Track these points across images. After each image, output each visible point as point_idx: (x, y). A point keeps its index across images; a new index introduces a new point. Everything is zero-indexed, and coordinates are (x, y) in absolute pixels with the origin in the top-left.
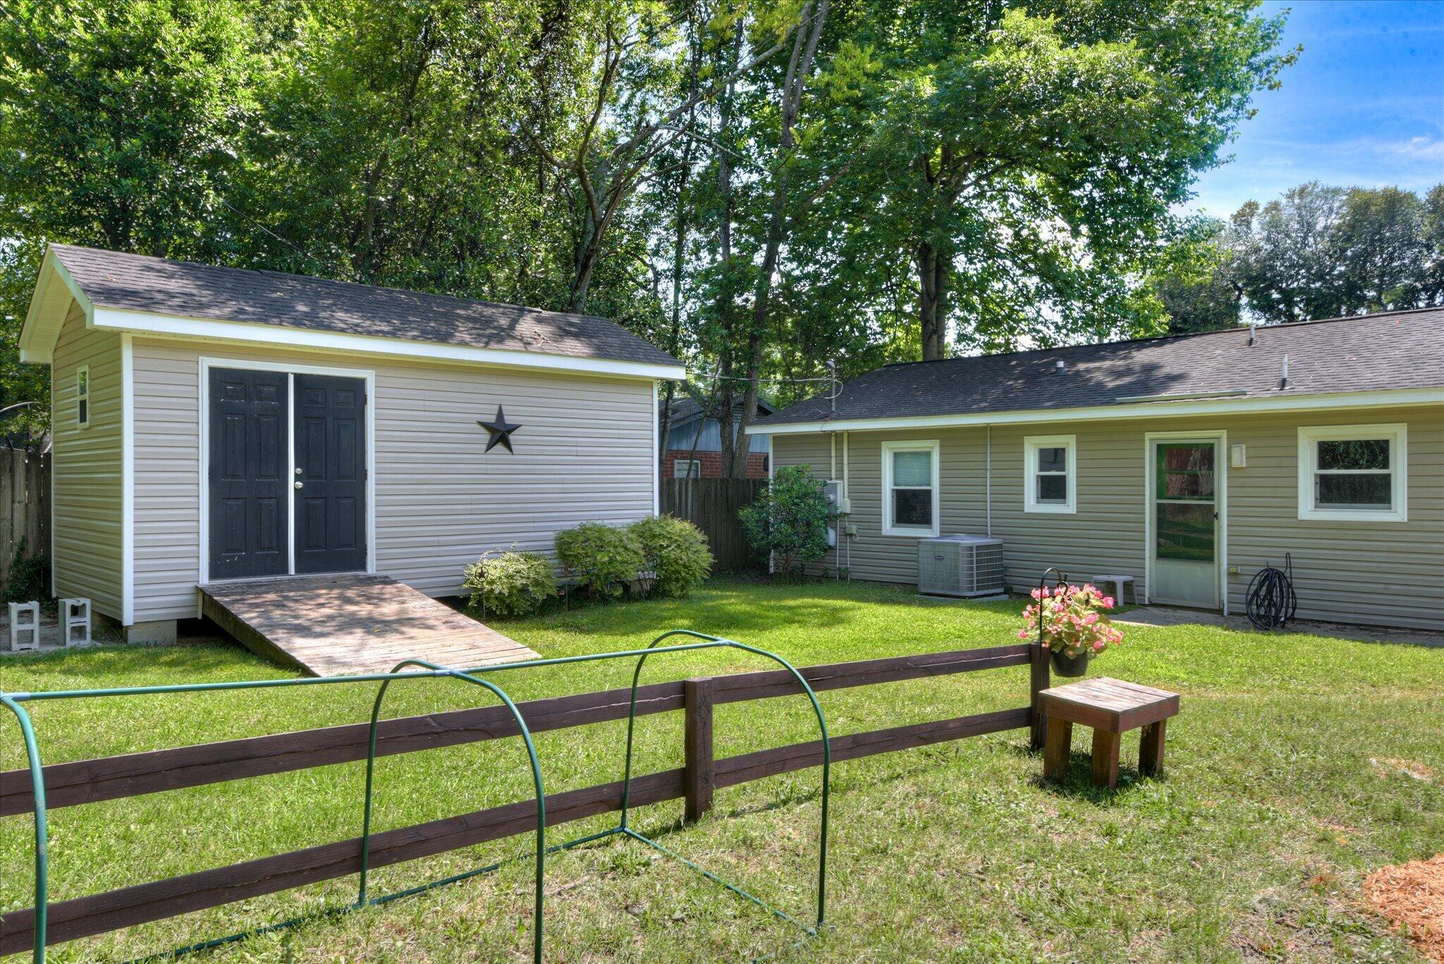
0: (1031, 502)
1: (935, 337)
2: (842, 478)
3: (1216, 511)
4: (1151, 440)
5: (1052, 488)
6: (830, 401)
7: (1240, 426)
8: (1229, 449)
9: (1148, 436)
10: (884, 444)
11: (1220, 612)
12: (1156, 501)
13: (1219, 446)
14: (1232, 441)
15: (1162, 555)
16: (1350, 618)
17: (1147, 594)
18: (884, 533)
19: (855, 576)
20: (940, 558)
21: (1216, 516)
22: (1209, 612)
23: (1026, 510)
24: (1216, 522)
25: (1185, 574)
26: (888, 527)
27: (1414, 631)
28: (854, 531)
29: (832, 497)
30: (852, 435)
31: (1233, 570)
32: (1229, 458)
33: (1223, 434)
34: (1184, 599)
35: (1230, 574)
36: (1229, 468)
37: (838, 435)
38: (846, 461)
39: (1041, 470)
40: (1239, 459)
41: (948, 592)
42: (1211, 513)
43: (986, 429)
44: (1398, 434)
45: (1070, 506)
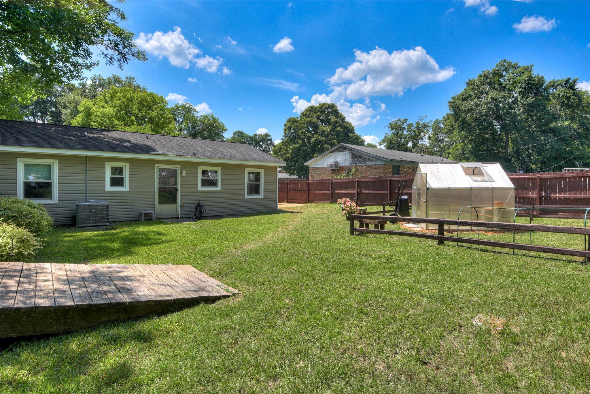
0: (108, 188)
3: (177, 188)
4: (157, 167)
5: (117, 182)
7: (184, 165)
8: (181, 171)
9: (156, 165)
10: (19, 159)
11: (178, 218)
12: (158, 186)
13: (178, 170)
14: (182, 169)
15: (160, 202)
17: (155, 216)
20: (93, 211)
21: (178, 190)
22: (175, 219)
23: (106, 190)
24: (177, 192)
25: (167, 209)
31: (182, 205)
32: (181, 173)
33: (179, 166)
34: (167, 216)
35: (181, 206)
36: (181, 176)
39: (111, 175)
40: (184, 174)
41: (98, 224)
42: (176, 190)
43: (86, 157)
44: (219, 169)
45: (126, 188)
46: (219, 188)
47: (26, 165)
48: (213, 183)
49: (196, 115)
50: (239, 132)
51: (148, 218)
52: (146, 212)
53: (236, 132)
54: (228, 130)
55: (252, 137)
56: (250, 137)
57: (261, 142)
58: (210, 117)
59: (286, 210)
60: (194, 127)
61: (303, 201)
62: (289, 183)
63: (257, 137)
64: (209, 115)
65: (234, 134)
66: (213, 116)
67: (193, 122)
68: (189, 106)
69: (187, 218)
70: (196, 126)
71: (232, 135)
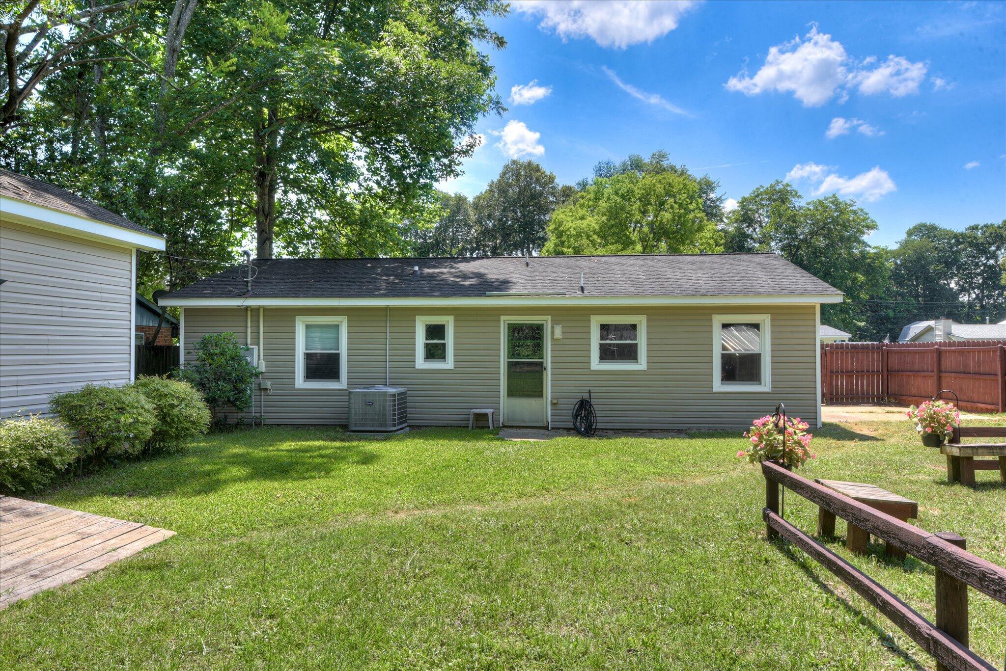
0: (421, 362)
1: (268, 243)
2: (258, 344)
3: (544, 365)
4: (504, 321)
5: (434, 352)
6: (247, 282)
7: (560, 314)
8: (552, 327)
9: (503, 318)
10: (297, 318)
11: (546, 428)
12: (507, 360)
13: (547, 326)
14: (554, 322)
15: (511, 393)
16: (618, 426)
17: (501, 420)
18: (297, 386)
19: (268, 421)
20: (370, 404)
21: (545, 369)
22: (542, 429)
23: (416, 367)
24: (544, 372)
25: (526, 407)
26: (300, 381)
27: (650, 430)
28: (269, 387)
29: (249, 359)
30: (267, 310)
31: (555, 401)
32: (553, 333)
33: (549, 318)
34: (524, 421)
35: (553, 404)
36: (552, 339)
37: (256, 310)
38: (261, 331)
39: (427, 339)
40: (558, 334)
41: (377, 429)
42: (541, 367)
43: (386, 310)
44: (641, 321)
45: (449, 364)
46: (642, 364)
47: (308, 327)
48: (629, 353)
49: (797, 204)
50: (924, 226)
51: (481, 424)
52: (478, 411)
53: (915, 228)
54: (880, 227)
55: (962, 234)
56: (956, 236)
57: (990, 244)
58: (830, 202)
59: (857, 430)
60: (791, 232)
61: (989, 407)
62: (946, 351)
63: (979, 234)
64: (826, 199)
65: (910, 233)
66: (837, 200)
67: (788, 219)
68: (781, 187)
69: (564, 429)
70: (794, 228)
71: (904, 236)
